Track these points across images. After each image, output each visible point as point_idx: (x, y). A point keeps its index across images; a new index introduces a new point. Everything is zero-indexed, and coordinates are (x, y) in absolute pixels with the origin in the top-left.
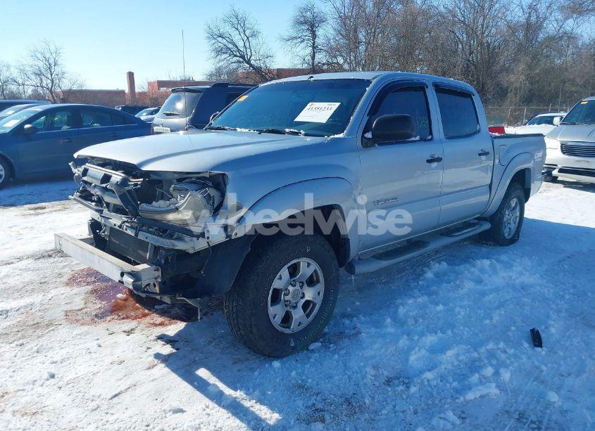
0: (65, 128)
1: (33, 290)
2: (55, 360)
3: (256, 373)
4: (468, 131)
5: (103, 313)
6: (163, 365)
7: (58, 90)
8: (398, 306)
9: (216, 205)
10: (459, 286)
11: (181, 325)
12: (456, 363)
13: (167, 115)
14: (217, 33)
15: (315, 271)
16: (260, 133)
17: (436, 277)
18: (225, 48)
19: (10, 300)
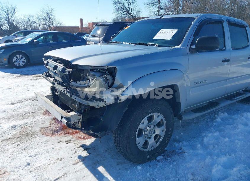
0: (51, 42)
1: (29, 116)
2: (31, 155)
3: (129, 172)
4: (243, 45)
5: (58, 130)
6: (82, 163)
7: (52, 26)
8: (203, 137)
9: (110, 84)
10: (235, 127)
11: (93, 140)
12: (239, 176)
13: (93, 36)
14: (117, 2)
15: (162, 120)
16: (135, 45)
17: (222, 121)
18: (120, 8)
19: (18, 120)
